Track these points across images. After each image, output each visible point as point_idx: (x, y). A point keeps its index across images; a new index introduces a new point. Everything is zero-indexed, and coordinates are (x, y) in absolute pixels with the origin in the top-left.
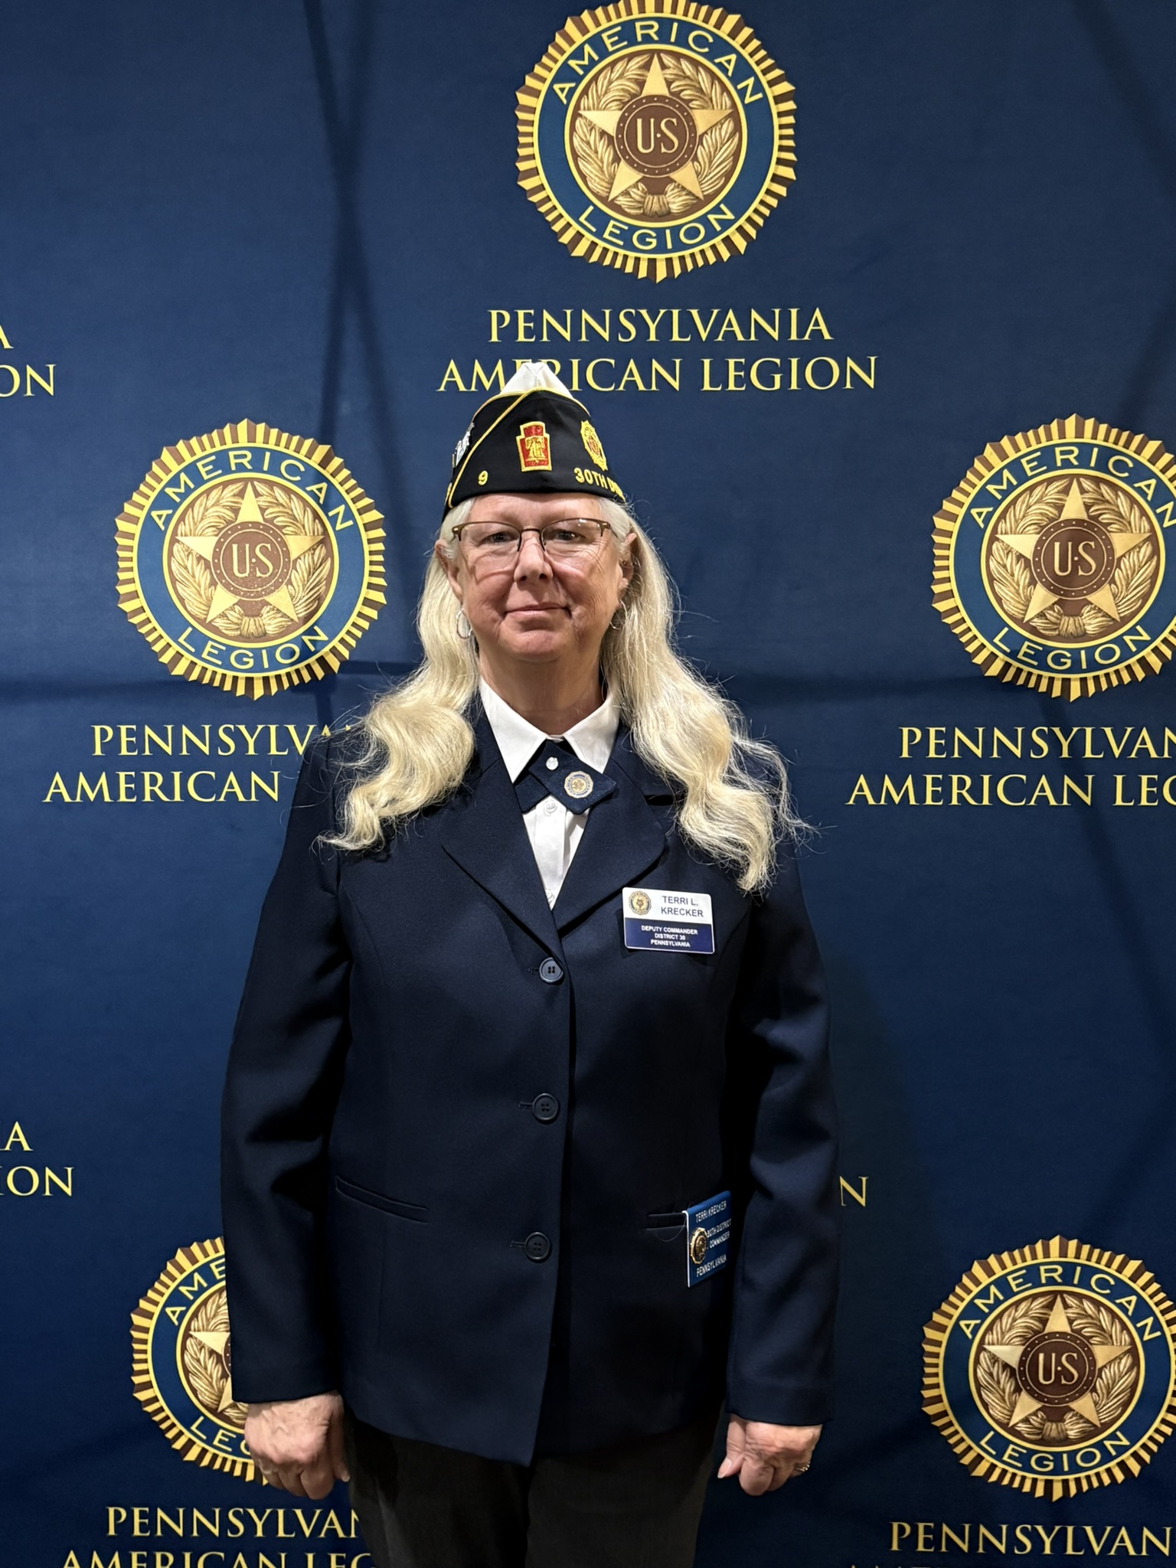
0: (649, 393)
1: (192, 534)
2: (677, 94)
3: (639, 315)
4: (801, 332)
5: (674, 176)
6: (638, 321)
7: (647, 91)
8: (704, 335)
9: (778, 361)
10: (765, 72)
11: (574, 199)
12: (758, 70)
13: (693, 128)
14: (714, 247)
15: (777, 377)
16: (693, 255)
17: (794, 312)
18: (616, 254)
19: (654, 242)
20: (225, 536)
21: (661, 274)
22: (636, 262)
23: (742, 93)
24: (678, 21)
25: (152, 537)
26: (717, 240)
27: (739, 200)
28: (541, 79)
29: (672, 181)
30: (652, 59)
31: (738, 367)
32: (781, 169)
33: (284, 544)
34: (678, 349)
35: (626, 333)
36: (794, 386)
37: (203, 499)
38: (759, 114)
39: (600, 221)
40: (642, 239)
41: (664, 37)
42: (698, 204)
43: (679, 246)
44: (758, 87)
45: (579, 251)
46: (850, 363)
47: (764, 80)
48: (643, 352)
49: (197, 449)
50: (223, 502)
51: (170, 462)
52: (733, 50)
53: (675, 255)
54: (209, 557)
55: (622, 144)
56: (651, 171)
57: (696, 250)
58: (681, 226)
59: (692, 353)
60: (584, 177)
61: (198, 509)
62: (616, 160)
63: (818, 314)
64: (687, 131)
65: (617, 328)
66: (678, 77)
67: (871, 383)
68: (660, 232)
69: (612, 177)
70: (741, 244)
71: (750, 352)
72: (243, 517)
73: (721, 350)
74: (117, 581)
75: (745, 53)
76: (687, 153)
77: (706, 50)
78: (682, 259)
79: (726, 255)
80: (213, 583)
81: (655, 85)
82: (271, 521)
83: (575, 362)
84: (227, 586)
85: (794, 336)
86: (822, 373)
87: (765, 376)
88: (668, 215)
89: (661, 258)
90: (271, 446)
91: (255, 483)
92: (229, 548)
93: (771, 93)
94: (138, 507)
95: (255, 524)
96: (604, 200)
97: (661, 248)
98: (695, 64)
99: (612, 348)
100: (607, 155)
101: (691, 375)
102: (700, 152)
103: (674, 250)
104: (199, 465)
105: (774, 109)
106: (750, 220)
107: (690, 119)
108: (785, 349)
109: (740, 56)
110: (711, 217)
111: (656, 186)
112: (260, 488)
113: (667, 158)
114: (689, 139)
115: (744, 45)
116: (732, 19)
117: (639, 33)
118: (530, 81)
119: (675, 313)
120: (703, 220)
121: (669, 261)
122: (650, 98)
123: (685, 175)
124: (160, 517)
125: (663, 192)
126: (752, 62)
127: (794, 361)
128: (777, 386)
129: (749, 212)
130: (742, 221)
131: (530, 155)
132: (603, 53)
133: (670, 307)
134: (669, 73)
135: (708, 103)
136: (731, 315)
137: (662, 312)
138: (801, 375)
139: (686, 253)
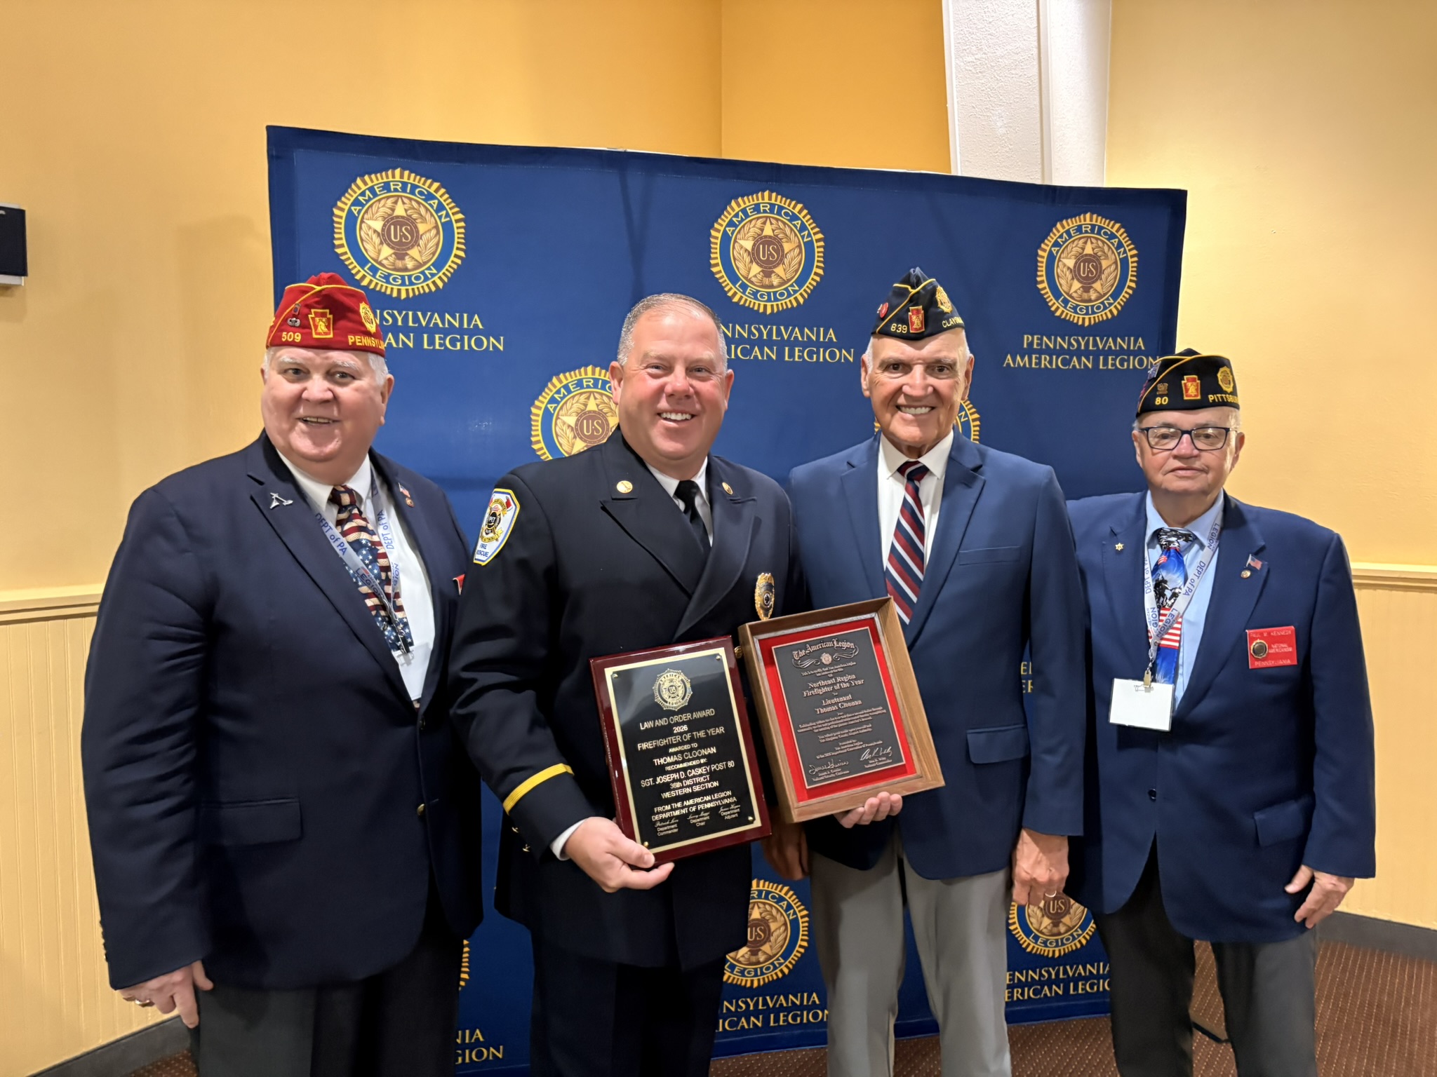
0: (763, 361)
1: (566, 415)
2: (777, 236)
3: (759, 327)
4: (824, 338)
5: (775, 270)
6: (759, 330)
7: (765, 233)
8: (786, 337)
9: (815, 349)
10: (812, 229)
11: (734, 278)
12: (809, 228)
13: (783, 251)
14: (790, 301)
15: (815, 356)
16: (782, 304)
17: (822, 329)
18: (750, 302)
19: (766, 297)
20: (581, 416)
21: (769, 311)
22: (759, 305)
23: (803, 237)
24: (778, 205)
25: (548, 416)
26: (792, 298)
27: (801, 282)
28: (721, 225)
29: (774, 272)
30: (766, 220)
31: (799, 351)
32: (818, 269)
33: (607, 421)
34: (775, 343)
35: (754, 335)
36: (821, 360)
37: (571, 400)
38: (809, 246)
39: (744, 287)
40: (761, 296)
41: (772, 211)
42: (784, 282)
43: (776, 300)
44: (809, 235)
45: (735, 300)
46: (844, 351)
47: (812, 232)
48: (761, 343)
49: (569, 378)
50: (581, 401)
51: (556, 383)
52: (800, 219)
53: (775, 304)
54: (573, 426)
55: (754, 255)
56: (765, 268)
57: (783, 302)
58: (777, 291)
59: (781, 344)
60: (738, 268)
61: (569, 404)
62: (751, 262)
63: (831, 331)
64: (780, 250)
65: (750, 332)
66: (777, 229)
67: (851, 359)
68: (769, 294)
69: (750, 269)
70: (801, 301)
71: (804, 345)
72: (589, 408)
73: (793, 344)
74: (531, 435)
75: (804, 220)
76: (780, 261)
77: (789, 218)
78: (777, 305)
79: (795, 304)
80: (575, 437)
81: (768, 231)
82: (601, 410)
83: (733, 346)
84: (581, 438)
85: (822, 340)
86: (832, 355)
87: (810, 356)
88: (772, 286)
89: (769, 304)
90: (602, 377)
91: (595, 394)
92: (582, 422)
93: (814, 238)
94: (542, 402)
95: (594, 412)
96: (746, 278)
97: (769, 300)
98: (784, 223)
99: (748, 341)
100: (748, 259)
101: (780, 354)
102: (786, 261)
103: (774, 301)
104: (570, 385)
105: (816, 245)
106: (805, 290)
107: (782, 246)
108: (818, 344)
109: (802, 221)
110: (790, 288)
111: (767, 274)
112: (597, 396)
113: (772, 262)
114: (781, 255)
115: (804, 217)
116: (800, 206)
117: (762, 208)
118: (716, 226)
119: (774, 328)
120: (786, 289)
121: (772, 306)
122: (766, 237)
123: (779, 270)
124: (551, 407)
125: (770, 277)
126: (807, 224)
127: (822, 350)
128: (815, 360)
129: (805, 287)
130: (802, 291)
131: (716, 257)
132: (747, 216)
133: (772, 325)
134: (774, 227)
135: (789, 240)
136: (797, 329)
137: (769, 327)
138: (824, 355)
139: (779, 303)
